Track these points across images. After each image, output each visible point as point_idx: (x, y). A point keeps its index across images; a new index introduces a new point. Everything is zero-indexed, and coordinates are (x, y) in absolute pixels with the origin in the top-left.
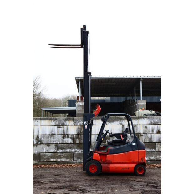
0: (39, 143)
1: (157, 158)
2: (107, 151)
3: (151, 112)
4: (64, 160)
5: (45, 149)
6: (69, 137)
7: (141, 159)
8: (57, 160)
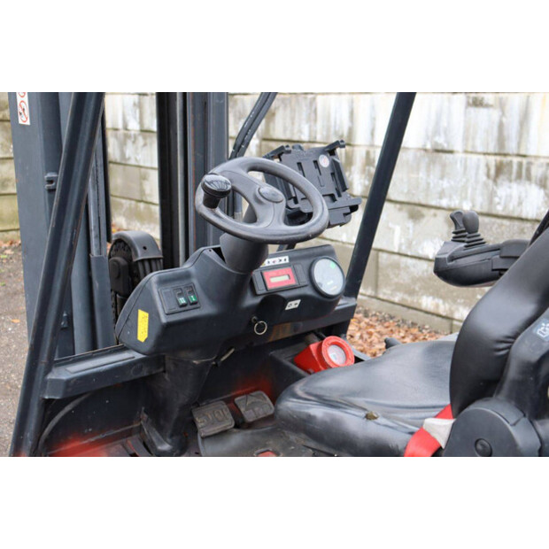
5: (398, 229)
8: (452, 312)
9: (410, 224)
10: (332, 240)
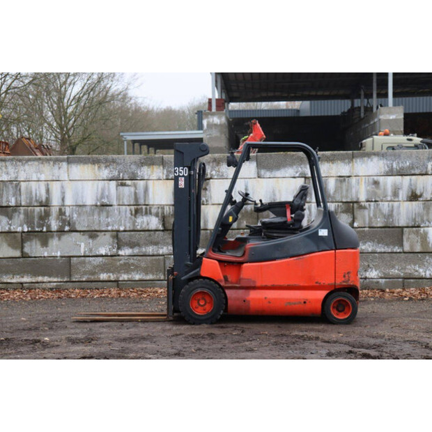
0: (67, 228)
1: (407, 271)
2: (244, 255)
3: (411, 140)
4: (137, 277)
5: (83, 245)
6: (151, 213)
7: (344, 276)
8: (118, 278)
9: (91, 241)
10: (35, 257)
